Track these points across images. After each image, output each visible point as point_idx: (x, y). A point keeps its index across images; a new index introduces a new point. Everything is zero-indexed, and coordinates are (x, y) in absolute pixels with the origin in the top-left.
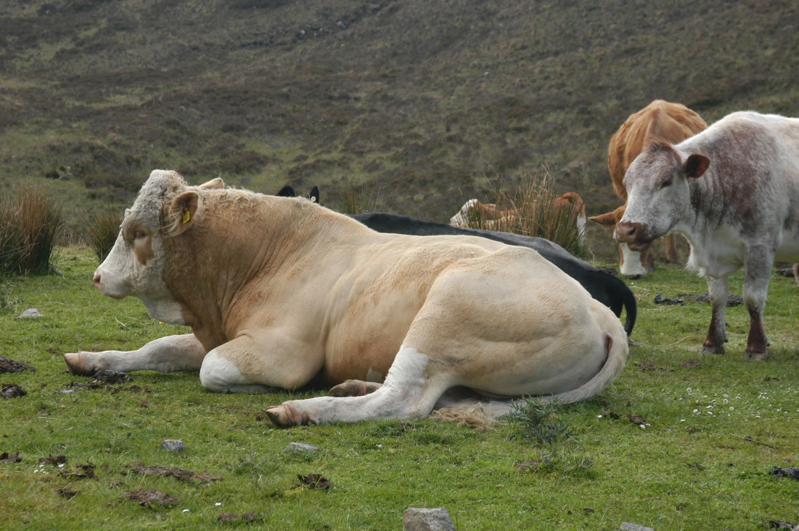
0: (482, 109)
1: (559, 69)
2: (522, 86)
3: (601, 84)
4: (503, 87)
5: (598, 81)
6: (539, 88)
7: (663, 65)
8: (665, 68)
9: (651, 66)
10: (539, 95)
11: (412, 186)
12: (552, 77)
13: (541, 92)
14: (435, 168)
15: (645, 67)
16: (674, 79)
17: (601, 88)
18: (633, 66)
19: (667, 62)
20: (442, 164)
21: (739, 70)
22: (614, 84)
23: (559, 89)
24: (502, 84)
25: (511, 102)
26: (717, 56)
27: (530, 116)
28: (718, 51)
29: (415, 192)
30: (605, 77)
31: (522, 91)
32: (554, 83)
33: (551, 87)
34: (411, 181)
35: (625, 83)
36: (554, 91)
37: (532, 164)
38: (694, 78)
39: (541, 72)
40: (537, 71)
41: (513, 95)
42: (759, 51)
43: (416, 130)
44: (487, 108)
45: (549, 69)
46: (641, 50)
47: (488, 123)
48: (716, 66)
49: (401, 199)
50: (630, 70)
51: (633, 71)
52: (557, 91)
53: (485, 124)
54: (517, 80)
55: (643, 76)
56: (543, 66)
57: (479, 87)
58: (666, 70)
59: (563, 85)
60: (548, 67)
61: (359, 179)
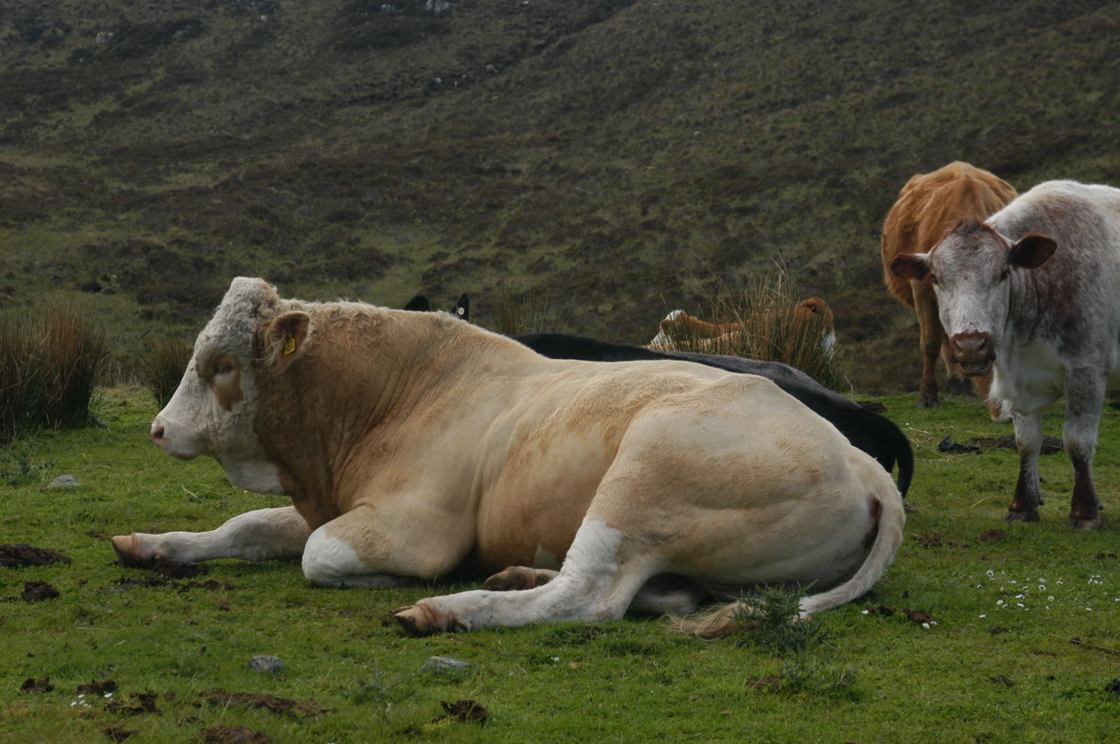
0: (692, 182)
1: (798, 124)
2: (747, 150)
3: (857, 145)
4: (720, 152)
5: (853, 141)
6: (772, 152)
7: (945, 116)
8: (948, 120)
9: (928, 118)
10: (771, 161)
11: (595, 293)
12: (789, 136)
13: (774, 158)
14: (627, 266)
15: (919, 119)
16: (960, 136)
17: (857, 151)
18: (902, 118)
19: (950, 112)
20: (636, 260)
21: (1050, 122)
22: (876, 145)
23: (799, 153)
24: (719, 148)
25: (731, 173)
26: (1020, 103)
27: (759, 191)
28: (1022, 97)
29: (601, 301)
30: (863, 136)
31: (747, 158)
32: (791, 144)
33: (787, 150)
34: (593, 286)
35: (892, 144)
36: (792, 155)
37: (762, 259)
38: (988, 134)
39: (773, 130)
40: (767, 128)
41: (734, 163)
42: (1079, 95)
43: (599, 214)
44: (698, 181)
45: (783, 126)
46: (914, 96)
47: (700, 202)
48: (1019, 117)
49: (580, 310)
50: (898, 125)
51: (902, 126)
52: (796, 155)
53: (696, 204)
54: (741, 141)
55: (917, 133)
56: (775, 121)
57: (686, 153)
58: (949, 124)
59: (805, 147)
60: (783, 122)
61: (520, 285)
